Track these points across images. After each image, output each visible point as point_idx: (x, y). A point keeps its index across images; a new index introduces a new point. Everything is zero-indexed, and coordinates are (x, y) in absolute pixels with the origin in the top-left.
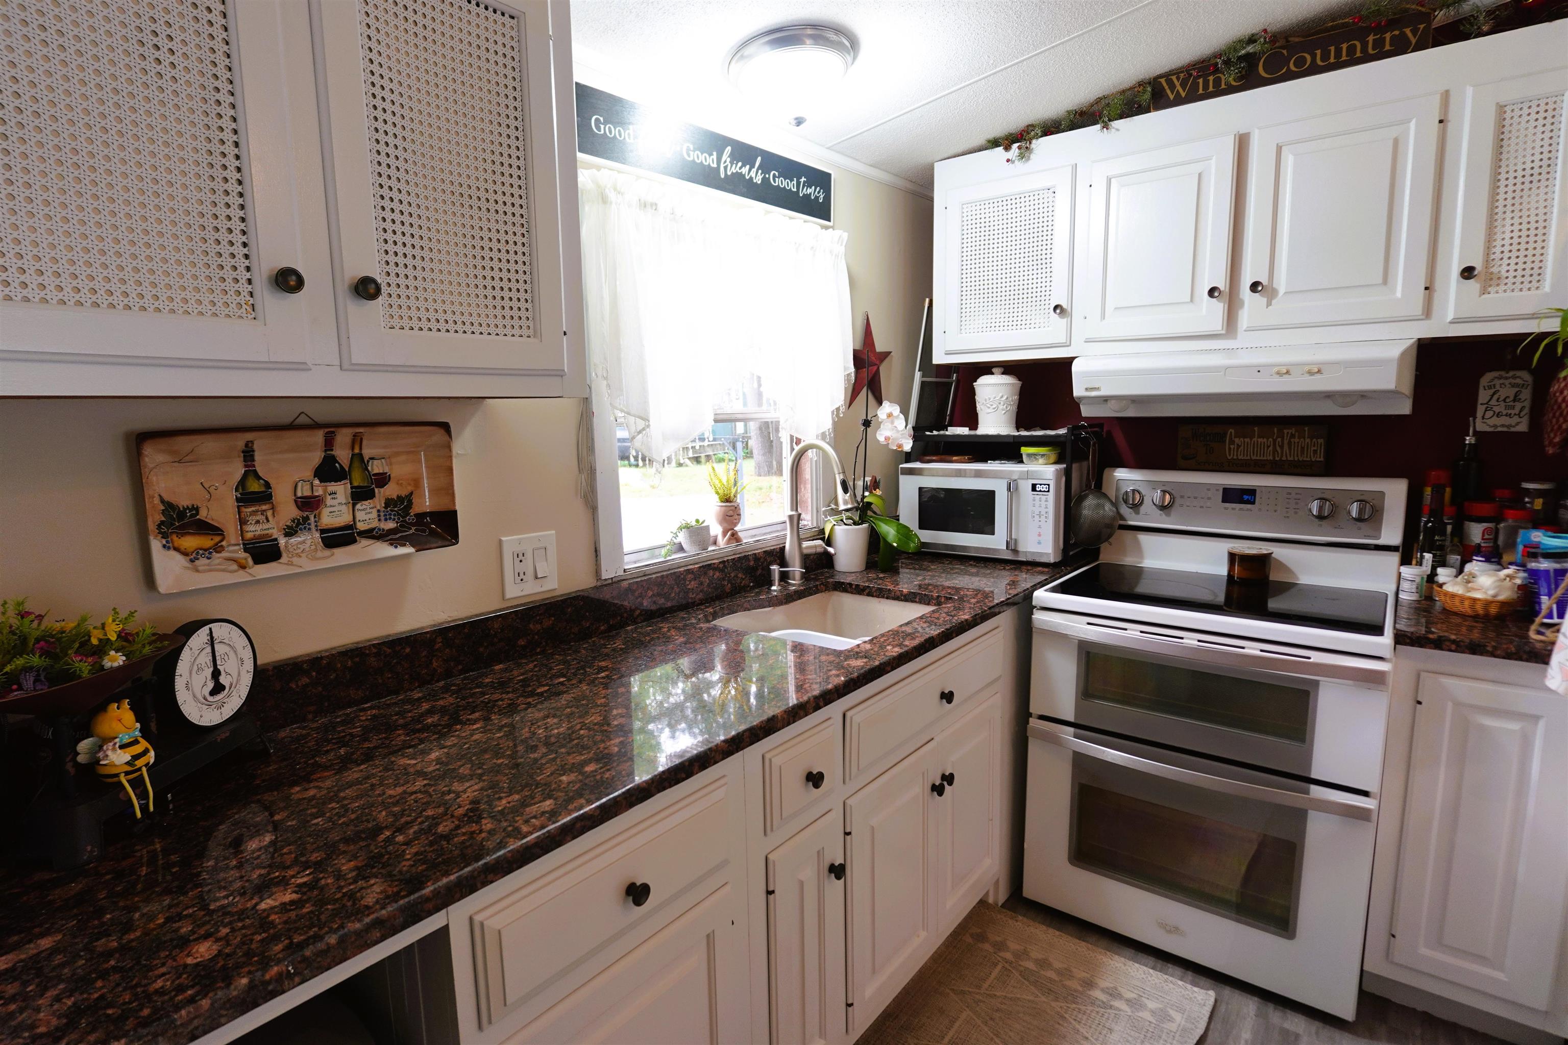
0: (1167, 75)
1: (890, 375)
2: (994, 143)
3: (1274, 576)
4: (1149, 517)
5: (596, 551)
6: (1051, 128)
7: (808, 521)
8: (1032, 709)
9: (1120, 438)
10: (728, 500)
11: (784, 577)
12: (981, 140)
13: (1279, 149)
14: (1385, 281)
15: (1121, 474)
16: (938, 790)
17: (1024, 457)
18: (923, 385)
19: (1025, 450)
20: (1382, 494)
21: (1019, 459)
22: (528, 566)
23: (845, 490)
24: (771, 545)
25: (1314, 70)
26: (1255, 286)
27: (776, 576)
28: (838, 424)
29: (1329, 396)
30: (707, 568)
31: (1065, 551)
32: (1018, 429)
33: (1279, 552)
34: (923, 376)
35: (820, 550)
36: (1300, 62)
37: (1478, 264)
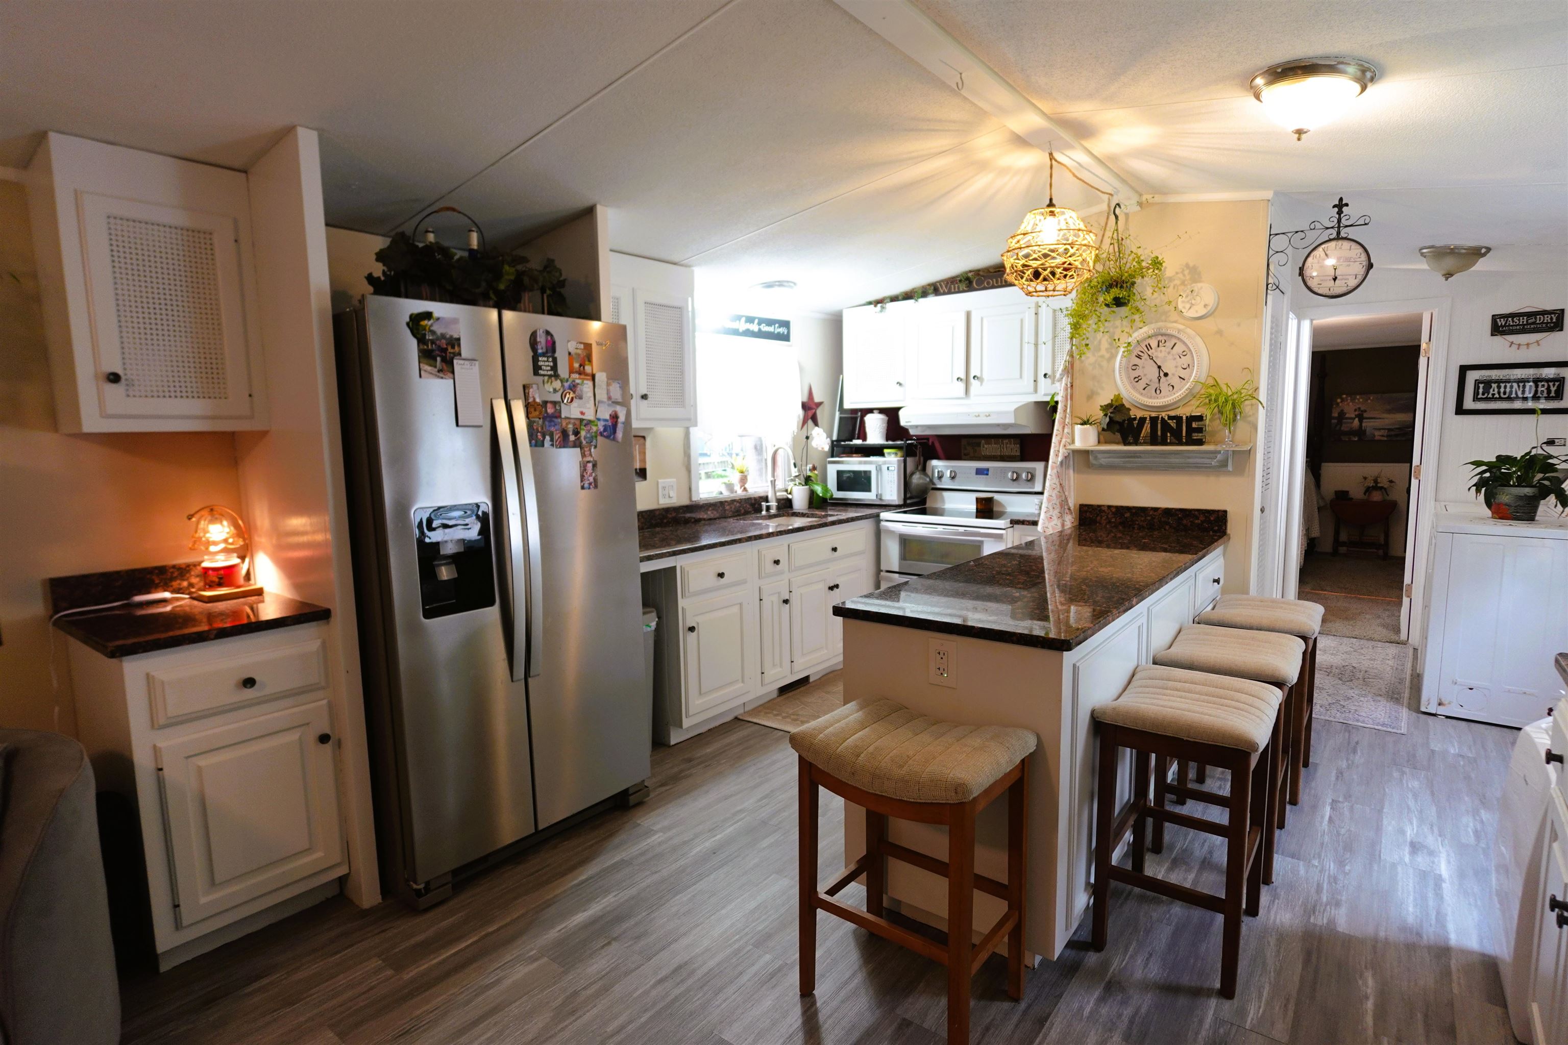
0: (940, 282)
1: (821, 414)
2: (870, 303)
3: (995, 509)
4: (946, 483)
5: (690, 489)
6: (894, 299)
7: (780, 485)
8: (883, 568)
9: (937, 445)
10: (742, 472)
11: (768, 508)
12: (863, 302)
13: (982, 319)
14: (1021, 377)
15: (935, 463)
16: (831, 588)
17: (886, 455)
18: (841, 419)
19: (886, 451)
20: (1035, 469)
21: (882, 455)
22: (666, 492)
23: (795, 466)
24: (763, 494)
25: (993, 287)
26: (974, 377)
27: (764, 508)
28: (795, 439)
29: (998, 425)
30: (733, 501)
31: (905, 499)
32: (887, 440)
33: (997, 497)
34: (841, 414)
35: (785, 497)
36: (988, 283)
37: (1049, 373)
